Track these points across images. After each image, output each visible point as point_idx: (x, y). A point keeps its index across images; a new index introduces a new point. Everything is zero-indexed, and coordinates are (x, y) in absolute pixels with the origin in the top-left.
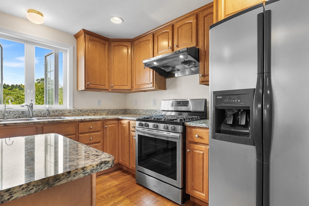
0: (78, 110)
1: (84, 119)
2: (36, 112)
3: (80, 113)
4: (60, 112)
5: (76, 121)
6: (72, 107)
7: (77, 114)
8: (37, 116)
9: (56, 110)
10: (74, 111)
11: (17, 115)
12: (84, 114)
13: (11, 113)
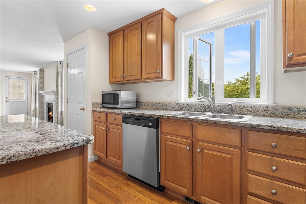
0: (284, 108)
1: (257, 125)
2: (221, 107)
3: (288, 113)
4: (251, 109)
5: (240, 125)
6: (273, 101)
7: (280, 113)
8: (221, 111)
9: (244, 105)
10: (276, 108)
11: (204, 109)
12: (296, 116)
13: (200, 106)
